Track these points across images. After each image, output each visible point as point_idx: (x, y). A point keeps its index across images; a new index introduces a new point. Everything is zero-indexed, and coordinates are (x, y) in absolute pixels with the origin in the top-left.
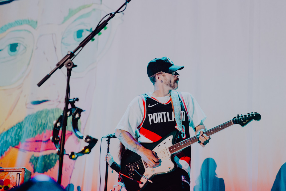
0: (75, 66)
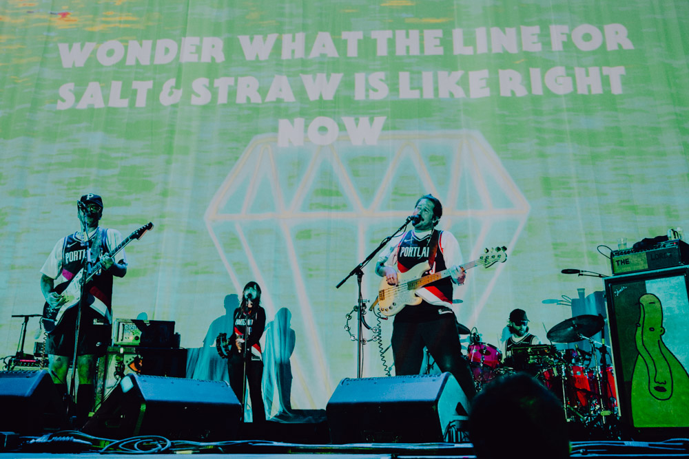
0: (363, 274)
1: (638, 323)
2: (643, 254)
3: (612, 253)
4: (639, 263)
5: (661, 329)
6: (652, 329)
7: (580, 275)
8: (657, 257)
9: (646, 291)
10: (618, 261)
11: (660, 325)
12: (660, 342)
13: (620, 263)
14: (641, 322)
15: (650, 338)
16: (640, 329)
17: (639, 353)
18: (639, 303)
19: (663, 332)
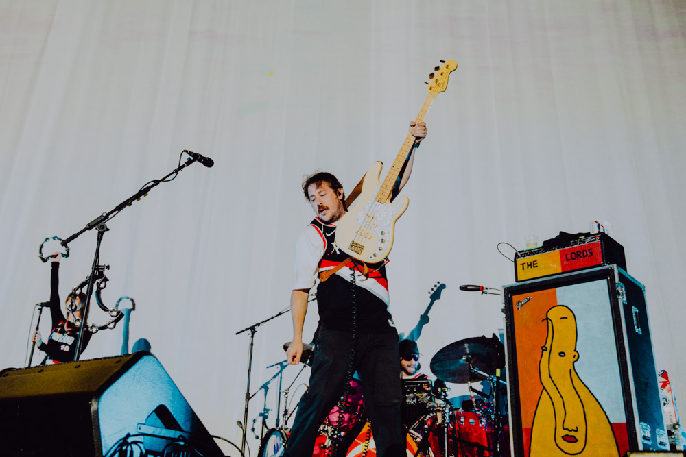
0: (108, 230)
1: (544, 346)
2: (556, 253)
3: (516, 254)
4: (551, 264)
5: (576, 353)
6: (562, 354)
7: (483, 293)
8: (574, 256)
9: (556, 301)
10: (523, 264)
11: (574, 349)
12: (573, 371)
13: (525, 266)
14: (548, 346)
15: (559, 367)
16: (546, 354)
17: (544, 388)
18: (547, 319)
19: (576, 358)
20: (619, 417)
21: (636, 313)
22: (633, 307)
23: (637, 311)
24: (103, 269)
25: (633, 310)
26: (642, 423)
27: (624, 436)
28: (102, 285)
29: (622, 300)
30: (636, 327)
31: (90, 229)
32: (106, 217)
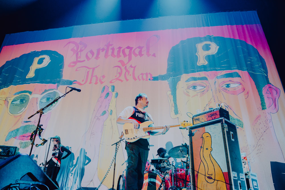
1: (202, 147)
2: (205, 115)
6: (207, 149)
8: (211, 115)
12: (210, 154)
14: (203, 146)
15: (206, 153)
16: (202, 149)
17: (202, 161)
18: (202, 137)
19: (211, 150)
20: (225, 170)
21: (232, 134)
22: (231, 132)
23: (233, 133)
24: (41, 126)
25: (231, 133)
26: (233, 172)
27: (227, 177)
28: (41, 131)
29: (226, 130)
30: (232, 139)
31: (38, 113)
32: (43, 109)
